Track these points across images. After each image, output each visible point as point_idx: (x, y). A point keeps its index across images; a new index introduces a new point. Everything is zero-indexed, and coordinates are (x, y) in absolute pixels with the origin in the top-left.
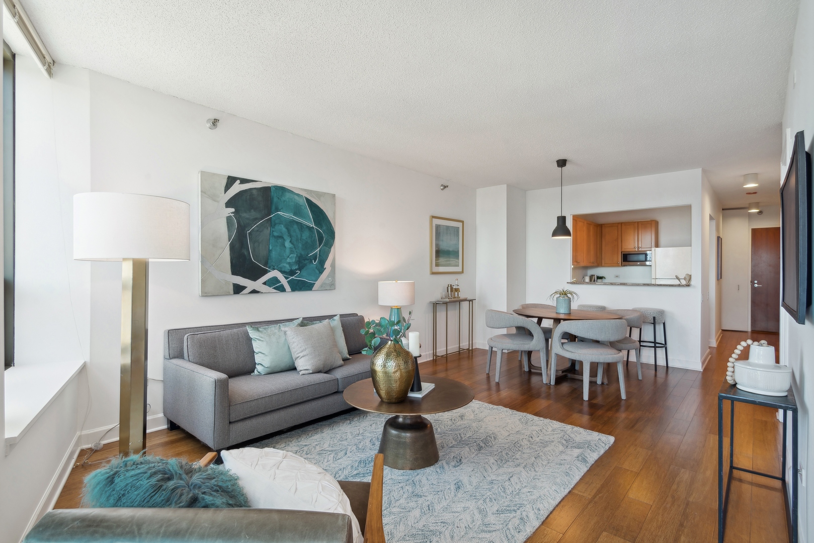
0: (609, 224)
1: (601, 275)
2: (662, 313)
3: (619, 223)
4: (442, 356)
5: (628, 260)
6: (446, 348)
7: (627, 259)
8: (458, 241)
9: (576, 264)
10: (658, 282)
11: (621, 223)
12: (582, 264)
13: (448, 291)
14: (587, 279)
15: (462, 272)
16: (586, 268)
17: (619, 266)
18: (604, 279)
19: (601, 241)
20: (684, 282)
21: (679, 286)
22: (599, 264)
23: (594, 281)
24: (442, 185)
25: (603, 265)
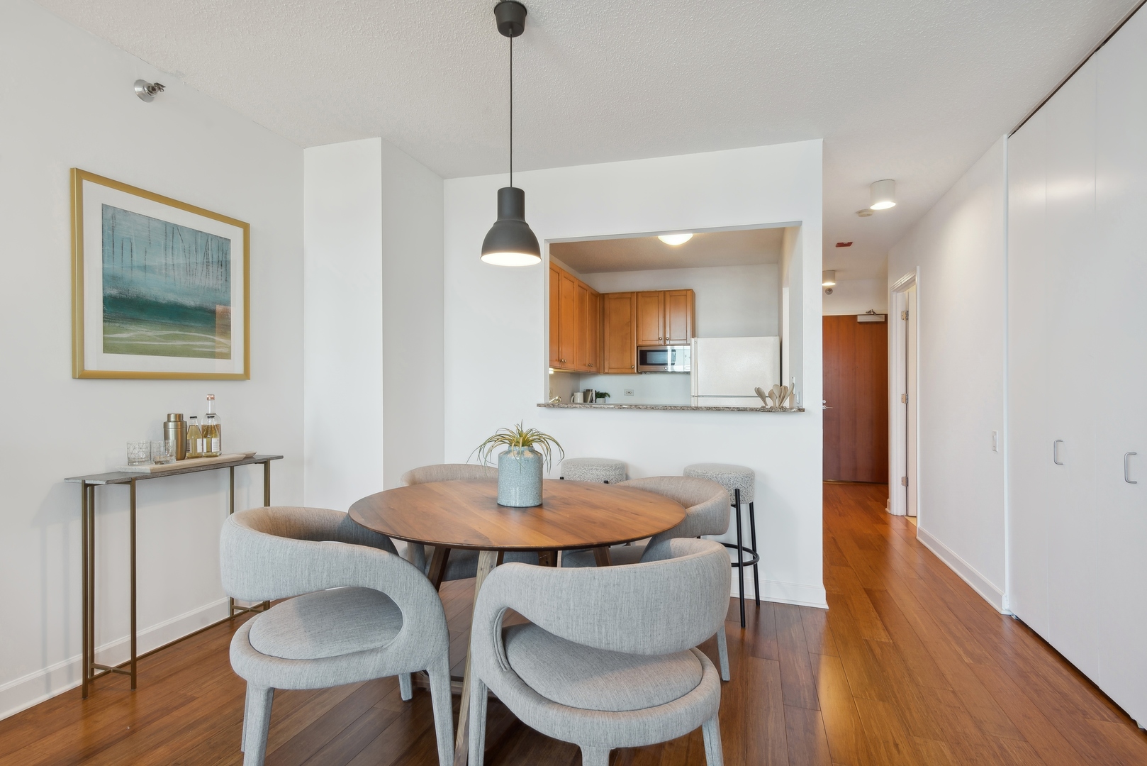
0: (616, 293)
1: (602, 391)
2: (750, 477)
3: (634, 292)
4: (119, 670)
5: (649, 361)
6: (128, 637)
7: (646, 360)
8: (227, 279)
9: (557, 364)
10: (702, 403)
11: (637, 293)
12: (571, 367)
13: (166, 437)
14: (579, 397)
15: (246, 376)
16: (577, 375)
17: (633, 373)
18: (607, 398)
19: (603, 325)
20: (770, 403)
21: (764, 410)
22: (598, 369)
23: (591, 401)
24: (139, 82)
25: (606, 371)
